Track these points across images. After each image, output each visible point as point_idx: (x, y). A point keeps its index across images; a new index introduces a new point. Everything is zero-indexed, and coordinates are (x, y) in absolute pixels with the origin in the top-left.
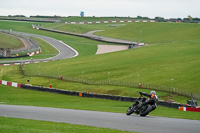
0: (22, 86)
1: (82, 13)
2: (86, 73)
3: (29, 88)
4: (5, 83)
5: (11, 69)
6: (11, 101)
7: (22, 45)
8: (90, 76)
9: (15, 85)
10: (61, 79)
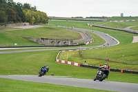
0: (82, 66)
1: (122, 14)
2: (125, 56)
3: (86, 66)
4: (69, 63)
5: (73, 54)
6: (74, 75)
7: (81, 37)
8: (128, 58)
9: (76, 64)
10: (108, 60)
